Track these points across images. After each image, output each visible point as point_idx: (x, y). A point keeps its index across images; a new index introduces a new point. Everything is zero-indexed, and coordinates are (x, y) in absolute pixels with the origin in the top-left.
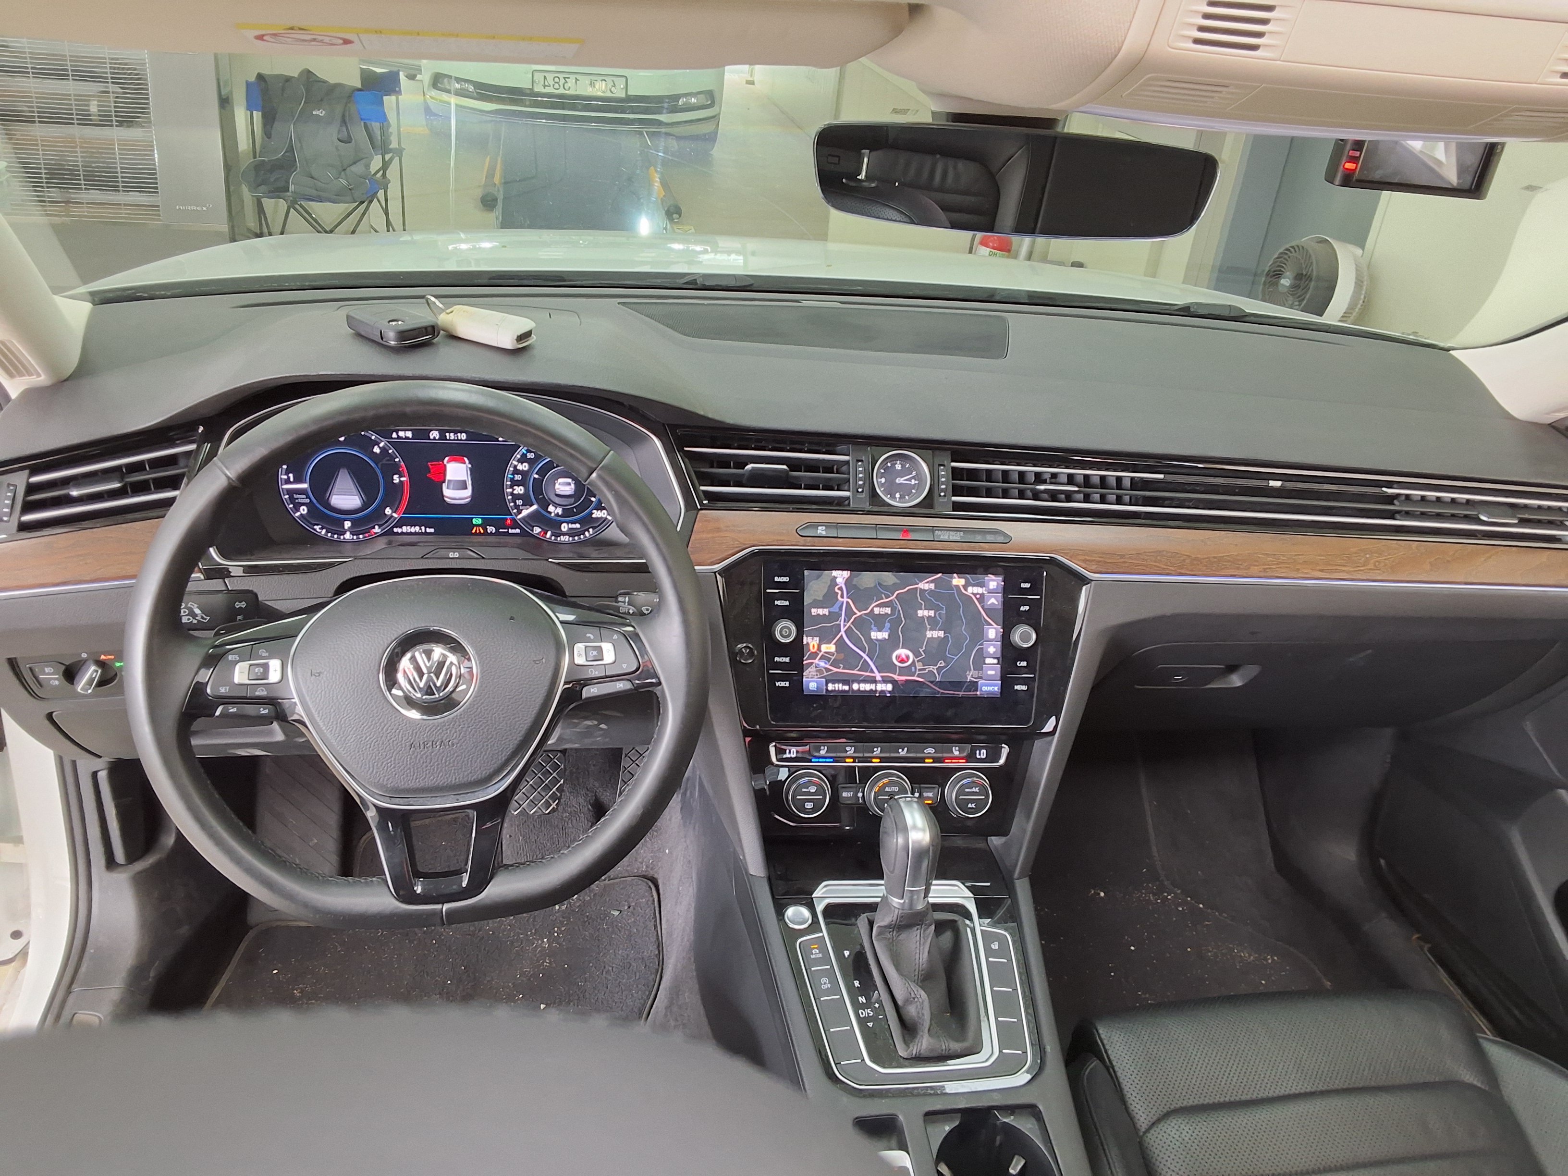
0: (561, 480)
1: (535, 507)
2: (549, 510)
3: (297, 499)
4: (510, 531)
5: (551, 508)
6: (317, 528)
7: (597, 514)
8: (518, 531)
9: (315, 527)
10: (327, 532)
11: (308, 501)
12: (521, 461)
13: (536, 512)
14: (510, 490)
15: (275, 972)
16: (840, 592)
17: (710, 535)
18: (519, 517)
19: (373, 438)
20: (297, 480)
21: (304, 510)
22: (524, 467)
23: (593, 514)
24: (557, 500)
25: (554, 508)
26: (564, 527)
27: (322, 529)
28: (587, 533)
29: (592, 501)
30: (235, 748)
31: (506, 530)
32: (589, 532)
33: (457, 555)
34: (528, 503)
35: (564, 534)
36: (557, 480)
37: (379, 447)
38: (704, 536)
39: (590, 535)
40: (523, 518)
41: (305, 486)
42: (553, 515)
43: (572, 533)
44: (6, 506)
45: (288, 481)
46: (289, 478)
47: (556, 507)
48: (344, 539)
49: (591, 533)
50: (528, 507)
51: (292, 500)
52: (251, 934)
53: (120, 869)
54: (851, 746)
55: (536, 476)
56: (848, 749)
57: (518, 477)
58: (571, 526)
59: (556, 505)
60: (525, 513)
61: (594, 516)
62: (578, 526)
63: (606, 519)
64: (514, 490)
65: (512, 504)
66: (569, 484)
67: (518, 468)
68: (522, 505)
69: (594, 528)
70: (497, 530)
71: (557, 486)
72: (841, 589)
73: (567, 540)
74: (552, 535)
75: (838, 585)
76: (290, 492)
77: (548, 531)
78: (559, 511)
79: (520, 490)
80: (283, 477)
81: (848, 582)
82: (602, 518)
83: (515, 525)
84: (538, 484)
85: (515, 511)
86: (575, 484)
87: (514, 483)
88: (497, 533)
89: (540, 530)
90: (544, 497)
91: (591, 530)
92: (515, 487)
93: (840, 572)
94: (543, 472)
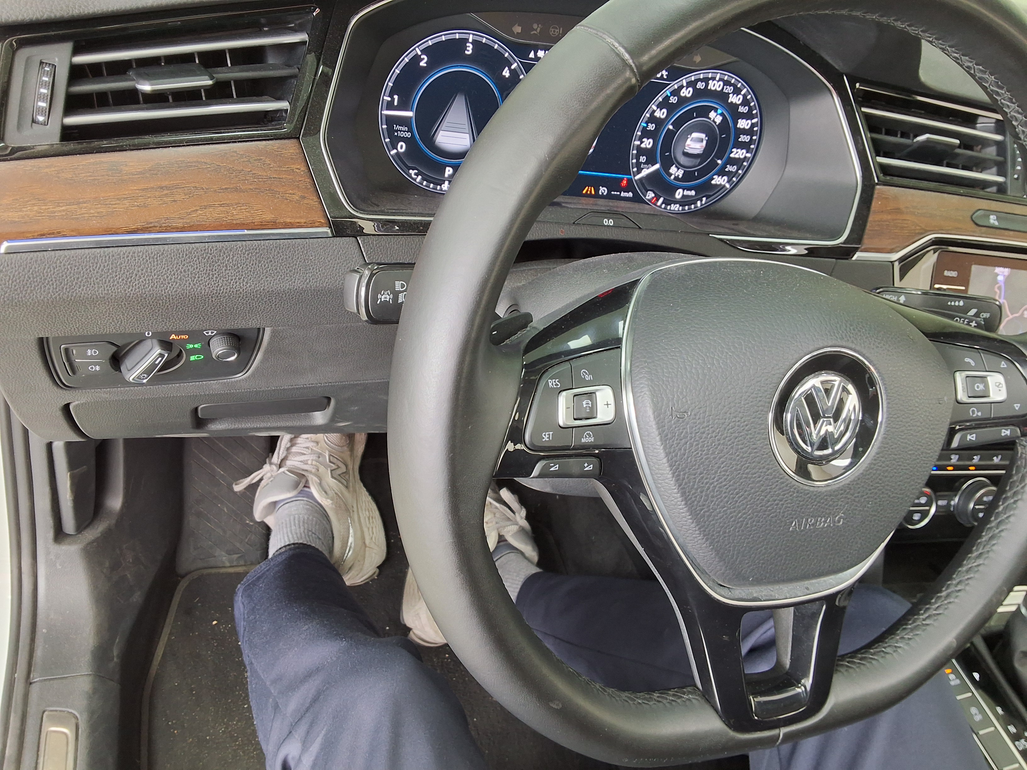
0: (695, 135)
1: (657, 166)
2: (671, 171)
3: (397, 131)
4: (623, 194)
5: (673, 170)
6: (412, 172)
7: (718, 180)
8: (630, 194)
9: (411, 171)
10: (423, 179)
11: (408, 135)
12: (660, 106)
13: (657, 172)
14: (637, 143)
15: (215, 622)
16: (998, 291)
17: (889, 217)
18: (638, 177)
19: (506, 55)
20: (403, 106)
21: (402, 147)
22: (661, 114)
23: (713, 179)
24: (683, 160)
25: (676, 169)
26: (679, 194)
27: (417, 175)
28: (699, 203)
29: (718, 164)
30: (256, 432)
31: (618, 193)
32: (701, 201)
33: (611, 222)
34: (651, 161)
35: (675, 202)
36: (691, 134)
37: (510, 69)
38: (886, 217)
39: (702, 205)
40: (641, 180)
41: (410, 114)
42: (672, 177)
43: (684, 201)
44: (42, 97)
45: (390, 106)
46: (393, 99)
47: (678, 169)
48: (441, 190)
49: (703, 202)
50: (650, 165)
51: (391, 132)
52: (183, 585)
53: (69, 540)
54: (956, 454)
55: (671, 127)
56: (953, 457)
57: (651, 127)
58: (687, 193)
59: (679, 166)
60: (645, 172)
61: (713, 182)
62: (693, 193)
63: (724, 186)
64: (642, 142)
65: (634, 161)
66: (702, 140)
67: (655, 114)
68: (644, 163)
69: (708, 197)
70: (609, 192)
71: (688, 142)
72: (999, 288)
73: (676, 209)
74: (663, 203)
75: (998, 283)
76: (391, 121)
77: (661, 197)
78: (680, 173)
79: (648, 143)
80: (385, 98)
81: (1008, 279)
82: (721, 185)
83: (630, 187)
84: (670, 135)
85: (635, 169)
86: (707, 141)
87: (646, 134)
88: (609, 197)
89: (653, 195)
90: (670, 155)
91: (704, 199)
92: (644, 140)
93: (1001, 269)
94: (678, 124)
